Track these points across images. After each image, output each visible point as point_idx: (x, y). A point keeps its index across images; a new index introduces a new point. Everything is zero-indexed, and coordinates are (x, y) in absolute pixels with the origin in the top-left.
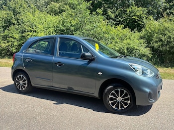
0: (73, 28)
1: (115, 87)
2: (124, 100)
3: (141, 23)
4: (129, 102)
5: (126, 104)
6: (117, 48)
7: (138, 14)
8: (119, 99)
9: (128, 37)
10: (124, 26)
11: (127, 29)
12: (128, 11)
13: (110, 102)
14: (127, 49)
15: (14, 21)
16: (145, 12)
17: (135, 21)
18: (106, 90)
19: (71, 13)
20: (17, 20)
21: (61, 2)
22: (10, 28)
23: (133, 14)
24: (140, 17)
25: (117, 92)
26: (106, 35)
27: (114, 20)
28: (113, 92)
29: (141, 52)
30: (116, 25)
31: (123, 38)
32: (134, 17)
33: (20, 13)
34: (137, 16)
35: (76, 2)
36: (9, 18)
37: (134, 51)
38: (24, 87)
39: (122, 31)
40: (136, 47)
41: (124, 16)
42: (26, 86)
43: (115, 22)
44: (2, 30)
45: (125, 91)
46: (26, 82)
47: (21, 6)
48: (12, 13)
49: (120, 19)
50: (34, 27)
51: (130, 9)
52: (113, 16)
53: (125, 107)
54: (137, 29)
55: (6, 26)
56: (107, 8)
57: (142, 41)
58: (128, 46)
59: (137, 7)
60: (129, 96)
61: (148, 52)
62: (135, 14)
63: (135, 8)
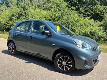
0: (56, 18)
1: (62, 55)
2: (68, 64)
3: (102, 16)
4: (71, 66)
5: (69, 67)
6: (84, 32)
7: (101, 10)
8: (65, 63)
9: (92, 25)
10: (90, 18)
11: (92, 20)
12: (94, 8)
13: (58, 65)
14: (90, 32)
15: (23, 14)
16: (105, 9)
17: (98, 14)
18: (56, 56)
19: (56, 9)
20: (25, 13)
21: (52, 3)
22: (21, 18)
23: (97, 10)
24: (102, 12)
25: (63, 58)
26: (77, 23)
27: (84, 14)
28: (60, 58)
29: (99, 35)
30: (85, 17)
31: (89, 25)
32: (97, 12)
33: (27, 9)
34: (100, 11)
35: (59, 3)
36: (21, 12)
37: (95, 34)
38: (13, 51)
39: (88, 21)
40: (96, 32)
41: (91, 11)
42: (13, 50)
43: (84, 15)
44: (17, 19)
45: (69, 58)
46: (14, 48)
47: (28, 5)
48: (23, 9)
49: (88, 13)
50: (34, 18)
51: (95, 7)
52: (83, 11)
53: (69, 69)
54: (100, 20)
55: (19, 17)
56: (80, 6)
57: (101, 28)
58: (91, 30)
59: (100, 5)
60: (71, 62)
61: (105, 35)
62: (99, 10)
63: (99, 6)
